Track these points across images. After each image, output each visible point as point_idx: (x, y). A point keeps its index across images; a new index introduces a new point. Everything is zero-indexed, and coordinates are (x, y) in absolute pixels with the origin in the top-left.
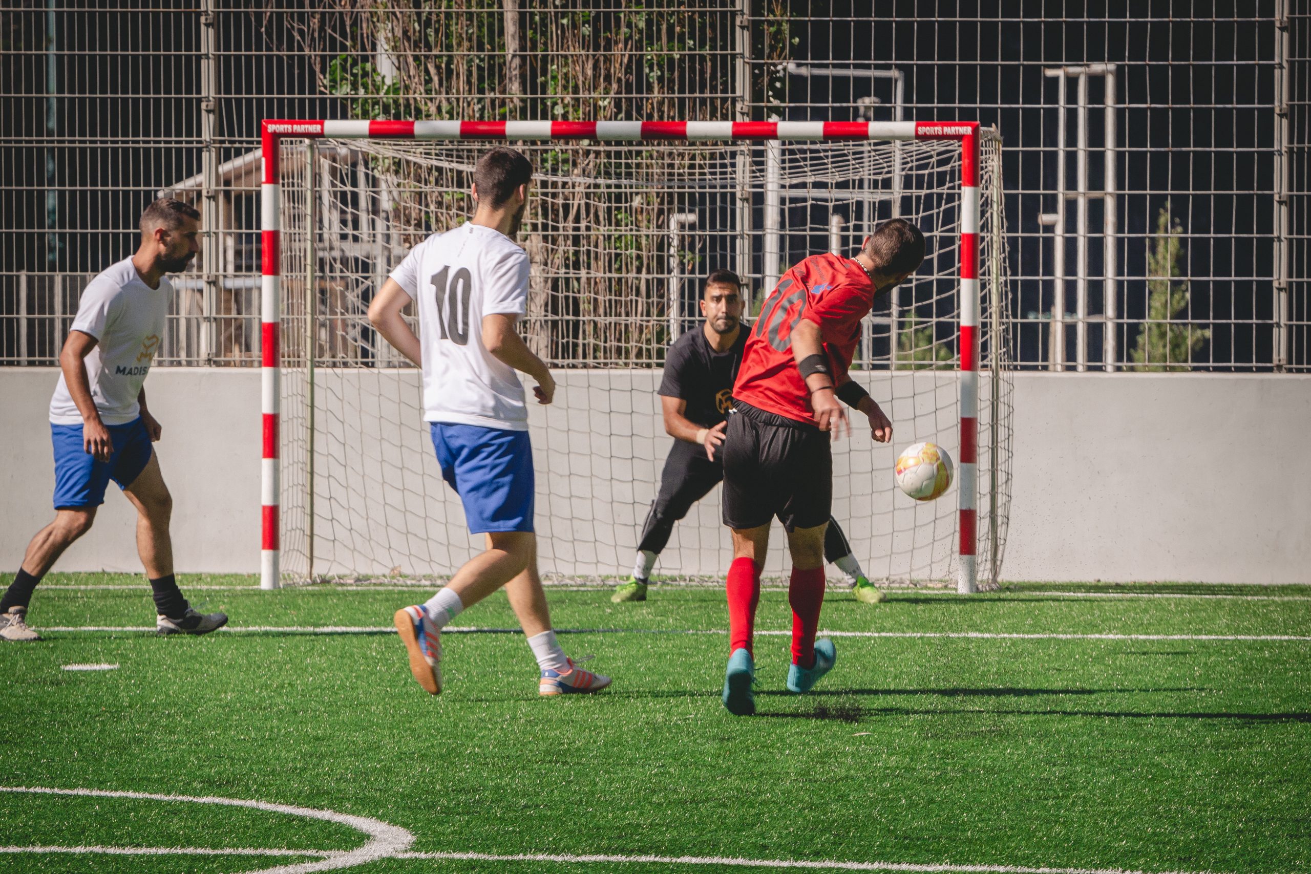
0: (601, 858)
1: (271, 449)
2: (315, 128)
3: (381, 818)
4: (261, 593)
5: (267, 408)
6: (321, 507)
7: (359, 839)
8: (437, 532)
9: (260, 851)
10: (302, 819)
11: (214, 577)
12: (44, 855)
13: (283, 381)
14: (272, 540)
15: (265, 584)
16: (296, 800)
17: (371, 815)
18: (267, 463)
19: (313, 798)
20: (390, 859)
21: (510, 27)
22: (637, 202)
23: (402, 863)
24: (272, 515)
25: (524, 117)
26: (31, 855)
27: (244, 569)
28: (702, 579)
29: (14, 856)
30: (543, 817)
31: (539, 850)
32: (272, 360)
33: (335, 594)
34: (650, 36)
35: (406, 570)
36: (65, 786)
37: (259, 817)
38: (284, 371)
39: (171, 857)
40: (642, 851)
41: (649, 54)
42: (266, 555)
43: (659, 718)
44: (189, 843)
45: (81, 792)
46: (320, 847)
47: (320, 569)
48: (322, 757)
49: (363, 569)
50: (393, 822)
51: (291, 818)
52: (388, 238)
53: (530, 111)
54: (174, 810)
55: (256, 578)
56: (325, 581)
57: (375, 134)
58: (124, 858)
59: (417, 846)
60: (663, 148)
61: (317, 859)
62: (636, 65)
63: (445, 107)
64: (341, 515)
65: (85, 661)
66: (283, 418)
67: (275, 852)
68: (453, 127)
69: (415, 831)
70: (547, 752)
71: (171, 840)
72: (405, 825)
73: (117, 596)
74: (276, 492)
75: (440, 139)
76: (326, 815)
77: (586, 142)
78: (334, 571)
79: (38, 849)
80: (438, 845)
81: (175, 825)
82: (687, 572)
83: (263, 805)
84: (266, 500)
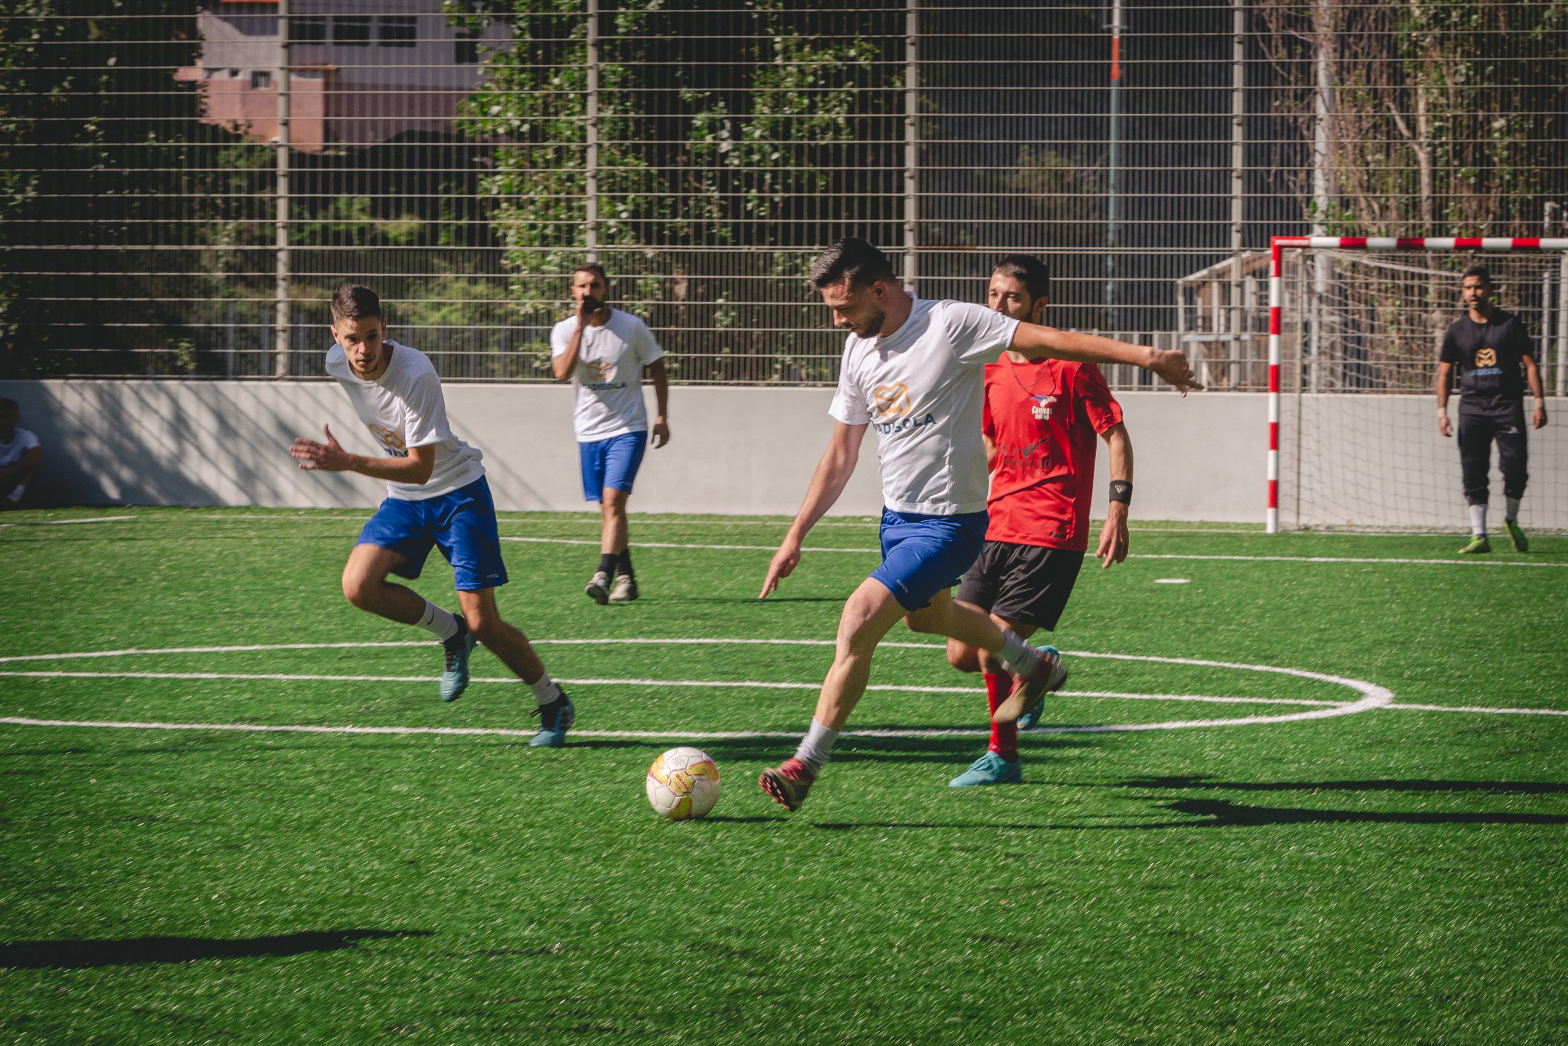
0: (1514, 711)
1: (1275, 444)
2: (1304, 242)
3: (1371, 681)
4: (1267, 536)
5: (1272, 419)
6: (1304, 481)
7: (1359, 695)
8: (1376, 498)
9: (1297, 702)
10: (1319, 681)
11: (1237, 525)
12: (1164, 701)
13: (1283, 402)
14: (1274, 502)
15: (1270, 529)
16: (1313, 668)
17: (1365, 679)
18: (1272, 454)
19: (1325, 668)
20: (1379, 709)
21: (1425, 179)
22: (1503, 290)
23: (1388, 712)
24: (1274, 486)
25: (1434, 236)
26: (1156, 701)
27: (1255, 520)
28: (1546, 531)
29: (1147, 701)
30: (1472, 684)
31: (1473, 705)
32: (1276, 388)
33: (1313, 537)
34: (1512, 185)
35: (1357, 521)
36: (1170, 657)
37: (1293, 679)
38: (1283, 395)
39: (1244, 704)
40: (1540, 707)
41: (1512, 195)
42: (1271, 511)
43: (1536, 620)
44: (1252, 695)
45: (1181, 661)
46: (1335, 699)
47: (1304, 521)
48: (1327, 641)
49: (1331, 521)
50: (1378, 684)
51: (1313, 681)
52: (1320, 311)
53: (1440, 231)
54: (1240, 674)
55: (1264, 526)
56: (1307, 528)
57: (1343, 246)
58: (1214, 704)
59: (1396, 700)
60: (1523, 256)
61: (1334, 707)
62: (1504, 202)
63: (1383, 230)
64: (1317, 486)
65: (1168, 577)
66: (1282, 425)
67: (1308, 702)
68: (1391, 242)
69: (1392, 691)
70: (1468, 642)
71: (1240, 693)
72: (1386, 686)
73: (1179, 536)
74: (1277, 471)
75: (1381, 250)
76: (1335, 679)
77: (1471, 251)
78: (1312, 522)
79: (1160, 697)
80: (1409, 701)
81: (1242, 684)
82: (1535, 526)
83: (1295, 672)
84: (1271, 476)
